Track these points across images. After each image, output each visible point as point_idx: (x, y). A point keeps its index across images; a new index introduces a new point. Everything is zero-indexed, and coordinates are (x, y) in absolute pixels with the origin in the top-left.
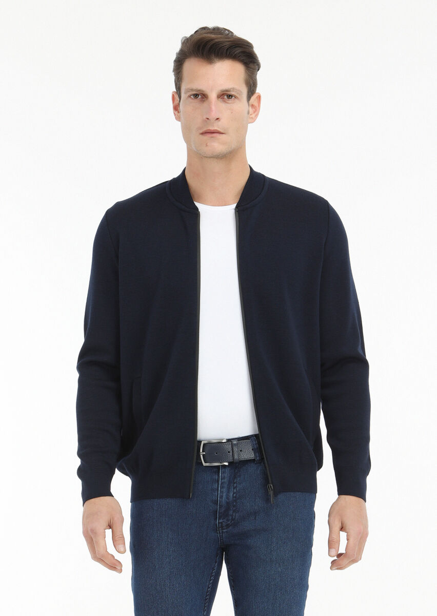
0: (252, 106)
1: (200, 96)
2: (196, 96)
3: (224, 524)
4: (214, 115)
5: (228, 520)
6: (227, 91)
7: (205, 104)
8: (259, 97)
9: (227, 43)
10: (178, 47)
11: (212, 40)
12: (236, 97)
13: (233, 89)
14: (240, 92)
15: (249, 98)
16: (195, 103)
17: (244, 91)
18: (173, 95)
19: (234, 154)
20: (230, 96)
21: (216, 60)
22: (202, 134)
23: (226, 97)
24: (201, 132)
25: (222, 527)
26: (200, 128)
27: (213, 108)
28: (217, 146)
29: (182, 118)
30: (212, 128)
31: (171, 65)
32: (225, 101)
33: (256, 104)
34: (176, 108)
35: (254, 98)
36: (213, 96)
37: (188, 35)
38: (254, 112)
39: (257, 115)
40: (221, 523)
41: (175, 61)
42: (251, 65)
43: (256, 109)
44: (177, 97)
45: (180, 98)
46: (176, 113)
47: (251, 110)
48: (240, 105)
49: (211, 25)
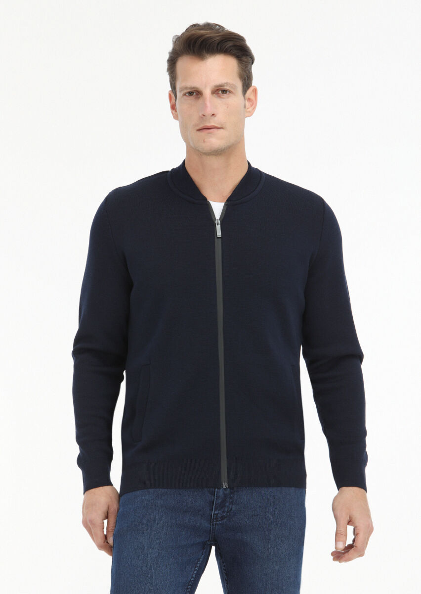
0: (249, 99)
1: (195, 93)
2: (191, 93)
3: (219, 516)
4: (209, 111)
5: (224, 512)
6: (221, 86)
7: (200, 101)
8: (255, 91)
9: (217, 38)
10: (169, 47)
11: (202, 36)
12: (230, 92)
13: (227, 83)
14: (235, 87)
15: (245, 91)
16: (190, 100)
17: (239, 85)
18: (170, 95)
19: (233, 149)
20: (224, 91)
21: (208, 56)
22: (199, 130)
23: (220, 92)
24: (198, 128)
25: (217, 519)
26: (196, 125)
27: (208, 104)
28: (216, 140)
29: (179, 117)
30: (208, 124)
31: (165, 66)
32: (219, 97)
33: (252, 97)
34: (173, 107)
35: (249, 91)
36: (207, 92)
37: (179, 34)
38: (252, 106)
39: (254, 108)
40: (217, 514)
41: (168, 61)
42: (244, 58)
43: (253, 102)
44: (173, 96)
45: (176, 97)
46: (174, 112)
47: (247, 104)
48: (236, 99)
49: (201, 22)
